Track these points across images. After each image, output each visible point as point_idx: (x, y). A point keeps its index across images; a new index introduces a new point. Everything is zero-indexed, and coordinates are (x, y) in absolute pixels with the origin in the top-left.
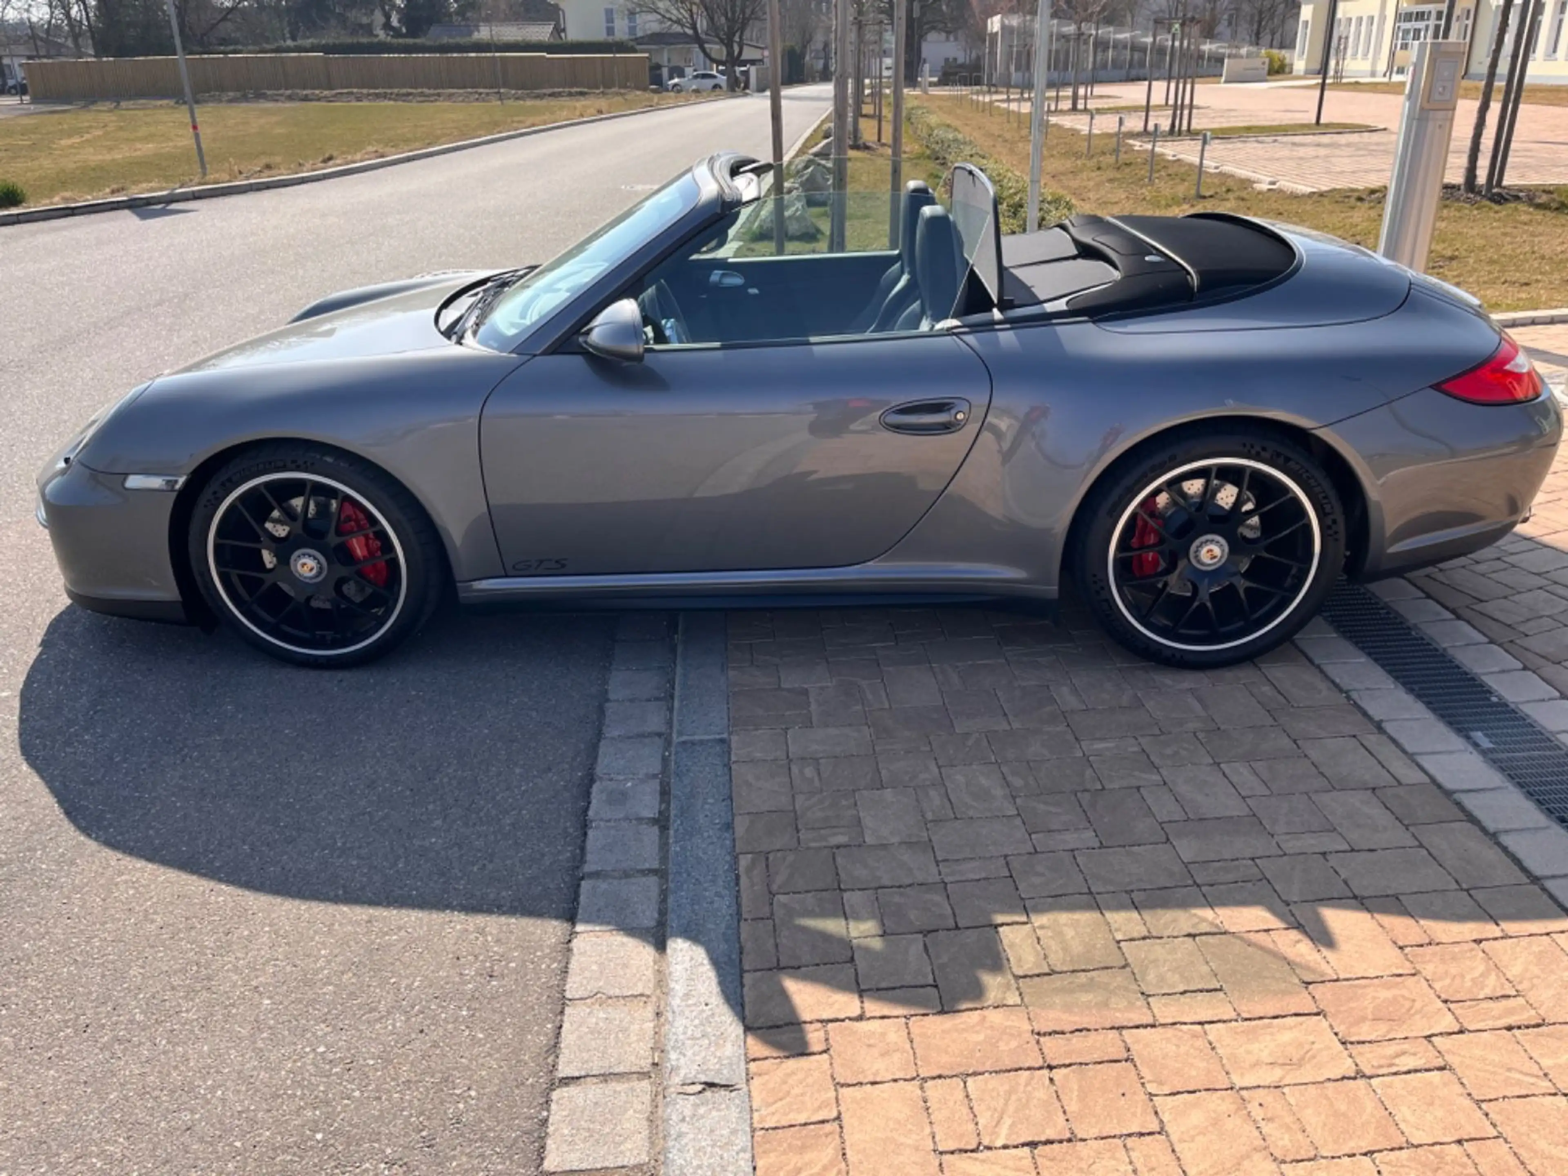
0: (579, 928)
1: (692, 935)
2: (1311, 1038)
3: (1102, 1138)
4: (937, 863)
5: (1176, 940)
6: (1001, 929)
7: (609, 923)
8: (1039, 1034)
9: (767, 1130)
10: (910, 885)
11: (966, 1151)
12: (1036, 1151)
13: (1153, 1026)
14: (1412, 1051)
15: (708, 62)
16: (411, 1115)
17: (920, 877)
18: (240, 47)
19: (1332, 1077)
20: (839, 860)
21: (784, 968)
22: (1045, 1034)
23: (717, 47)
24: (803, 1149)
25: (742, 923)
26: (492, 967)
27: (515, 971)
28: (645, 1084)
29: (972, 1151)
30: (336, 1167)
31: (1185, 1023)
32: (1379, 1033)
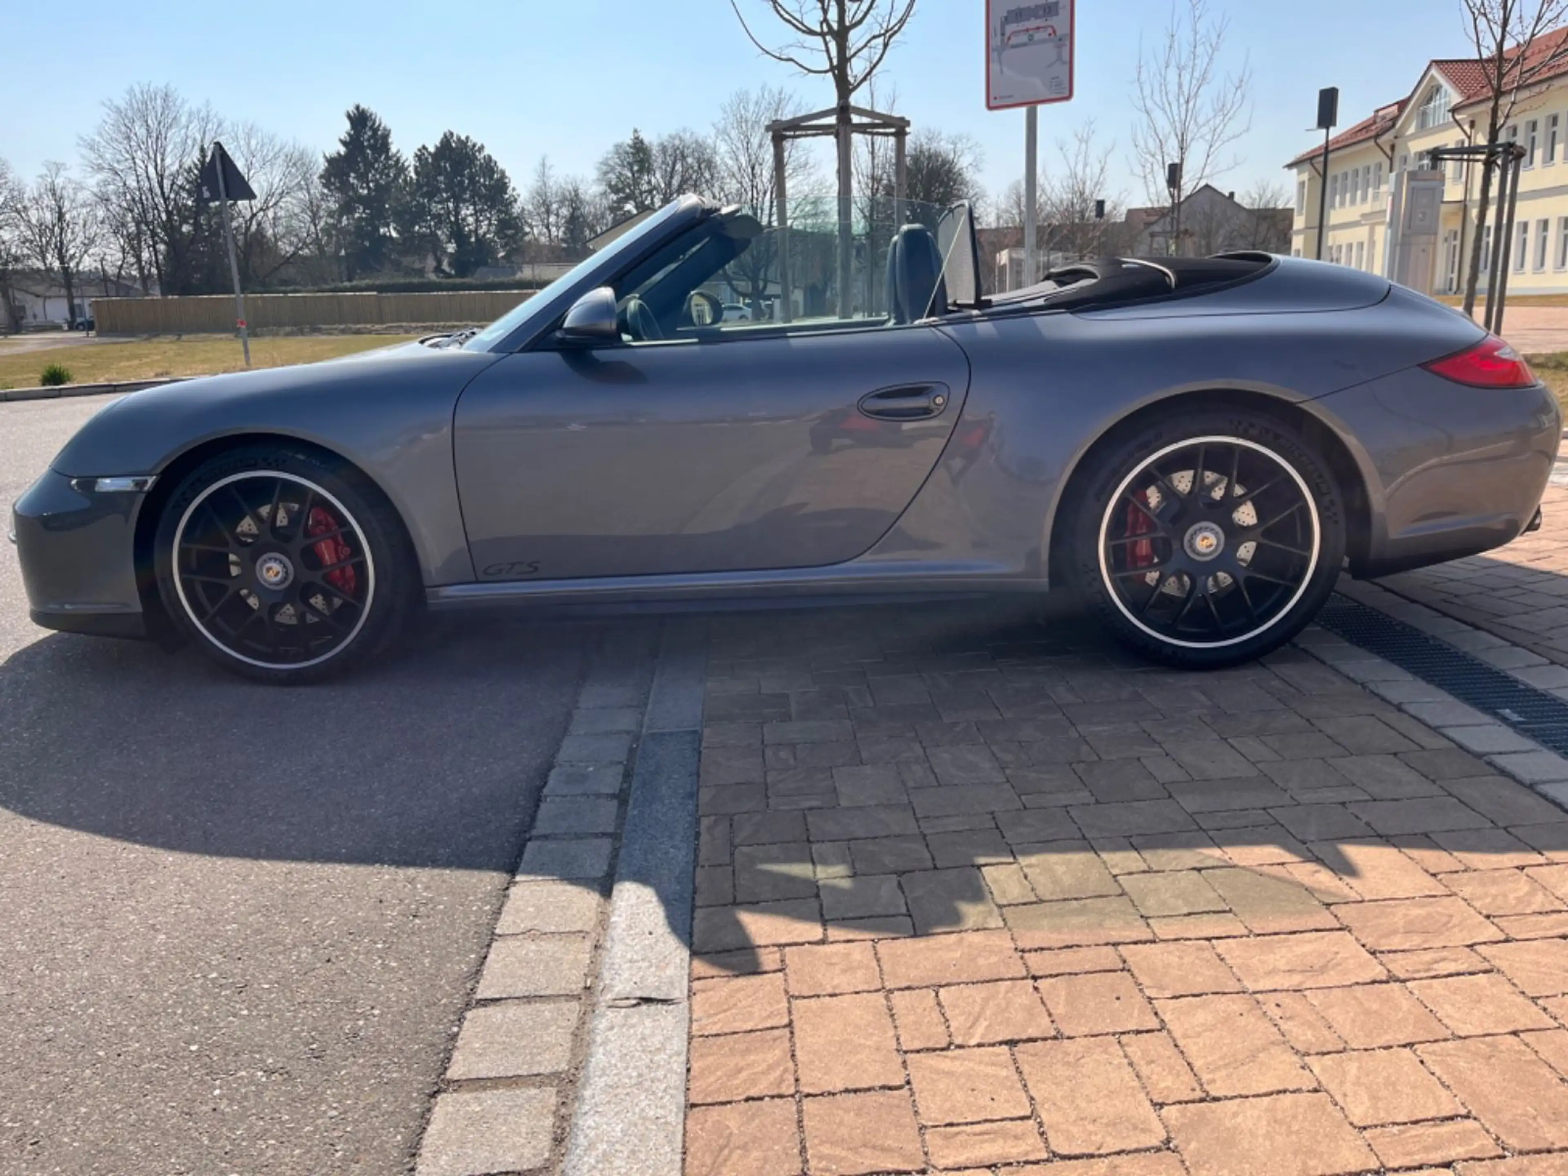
0: (518, 878)
1: (641, 877)
2: (1335, 949)
3: (1093, 1036)
4: (917, 820)
5: (1179, 874)
6: (984, 869)
7: (553, 874)
8: (1023, 951)
9: (707, 1037)
10: (887, 837)
11: (934, 1050)
12: (1015, 1049)
13: (1153, 942)
14: (1454, 957)
15: (735, 295)
16: (303, 1031)
17: (897, 830)
18: (298, 288)
19: (1360, 980)
20: (810, 819)
21: (741, 904)
22: (1030, 951)
23: (743, 283)
24: (748, 1051)
25: (698, 869)
26: (418, 909)
27: (443, 912)
28: (575, 1005)
29: (942, 1049)
30: (207, 1074)
31: (1190, 939)
32: (1414, 943)
